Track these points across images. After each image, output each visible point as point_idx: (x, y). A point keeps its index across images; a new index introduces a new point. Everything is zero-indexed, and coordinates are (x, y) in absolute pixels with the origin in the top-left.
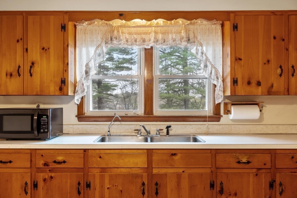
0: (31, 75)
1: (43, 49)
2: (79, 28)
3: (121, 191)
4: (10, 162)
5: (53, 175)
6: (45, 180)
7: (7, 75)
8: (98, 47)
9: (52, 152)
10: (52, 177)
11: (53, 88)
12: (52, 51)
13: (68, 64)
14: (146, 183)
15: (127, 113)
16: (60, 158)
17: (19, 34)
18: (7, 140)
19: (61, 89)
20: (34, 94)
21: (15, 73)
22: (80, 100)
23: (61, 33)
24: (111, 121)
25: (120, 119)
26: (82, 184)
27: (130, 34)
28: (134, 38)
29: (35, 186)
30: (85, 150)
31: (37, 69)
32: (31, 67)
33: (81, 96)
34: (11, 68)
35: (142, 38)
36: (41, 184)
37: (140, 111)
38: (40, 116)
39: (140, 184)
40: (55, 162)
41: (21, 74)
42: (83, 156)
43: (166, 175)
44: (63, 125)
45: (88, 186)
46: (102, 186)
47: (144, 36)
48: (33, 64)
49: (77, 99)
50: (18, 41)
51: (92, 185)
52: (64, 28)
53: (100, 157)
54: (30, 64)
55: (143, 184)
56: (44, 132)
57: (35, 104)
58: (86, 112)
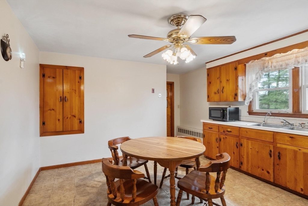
0: (223, 93)
1: (227, 80)
2: (247, 65)
3: (258, 152)
4: (212, 128)
5: (227, 137)
6: (224, 138)
7: (214, 93)
8: (257, 74)
9: (226, 126)
10: (226, 138)
11: (231, 98)
12: (230, 81)
13: (238, 86)
14: (272, 151)
15: (280, 111)
16: (229, 130)
17: (218, 75)
18: (214, 120)
19: (235, 98)
20: (224, 101)
21: (217, 92)
22: (249, 103)
23: (235, 72)
24: (265, 116)
25: (271, 114)
26: (238, 143)
27: (277, 62)
28: (280, 64)
29: (220, 140)
30: (240, 128)
31: (225, 90)
32: (223, 89)
33: (249, 101)
34: (216, 91)
35: (286, 63)
36: (222, 140)
37: (290, 110)
38: (224, 111)
39: (268, 151)
40: (227, 131)
41: (219, 92)
42: (238, 130)
43: (286, 149)
44: (239, 116)
45: (241, 145)
46: (247, 147)
47: (287, 62)
48: (223, 87)
49: (247, 103)
50: (218, 78)
51: (243, 145)
52: (236, 69)
53: (247, 132)
54: (222, 88)
55: (271, 151)
56: (225, 118)
57: (228, 105)
58: (254, 110)
